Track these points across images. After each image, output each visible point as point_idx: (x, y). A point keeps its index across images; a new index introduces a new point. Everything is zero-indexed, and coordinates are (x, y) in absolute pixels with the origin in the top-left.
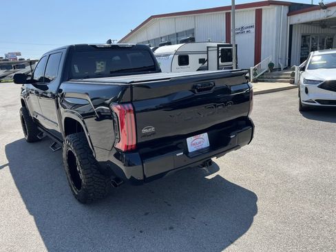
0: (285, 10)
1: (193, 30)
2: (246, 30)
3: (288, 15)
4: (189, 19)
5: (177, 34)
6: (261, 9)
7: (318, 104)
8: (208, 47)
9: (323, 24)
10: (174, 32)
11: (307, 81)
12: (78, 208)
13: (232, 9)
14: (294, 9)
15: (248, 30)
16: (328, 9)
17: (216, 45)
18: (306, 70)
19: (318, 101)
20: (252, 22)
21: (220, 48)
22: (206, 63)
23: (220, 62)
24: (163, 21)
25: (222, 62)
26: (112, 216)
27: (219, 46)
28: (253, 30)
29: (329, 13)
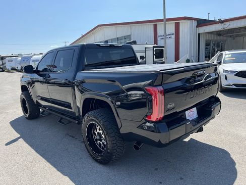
0: (195, 23)
1: (130, 35)
2: (168, 37)
3: (197, 27)
4: (127, 28)
5: (118, 38)
6: (179, 22)
7: (234, 87)
8: (146, 48)
9: (219, 33)
10: (115, 37)
11: (226, 71)
12: (100, 168)
13: (164, 20)
14: (201, 23)
15: (170, 36)
16: (224, 23)
17: (152, 46)
18: (222, 64)
19: (234, 85)
20: (173, 31)
21: (155, 49)
22: (145, 59)
23: (155, 59)
24: (107, 29)
25: (156, 58)
26: (131, 172)
27: (154, 47)
28: (173, 37)
29: (225, 26)
